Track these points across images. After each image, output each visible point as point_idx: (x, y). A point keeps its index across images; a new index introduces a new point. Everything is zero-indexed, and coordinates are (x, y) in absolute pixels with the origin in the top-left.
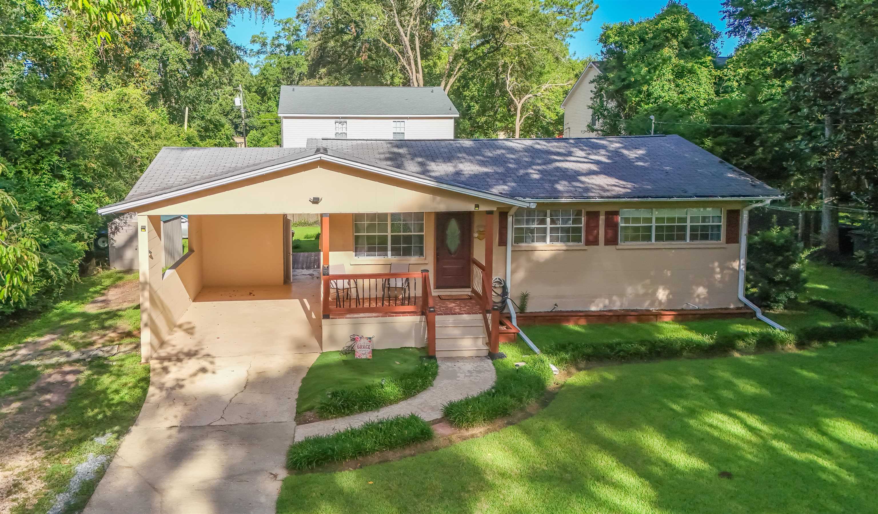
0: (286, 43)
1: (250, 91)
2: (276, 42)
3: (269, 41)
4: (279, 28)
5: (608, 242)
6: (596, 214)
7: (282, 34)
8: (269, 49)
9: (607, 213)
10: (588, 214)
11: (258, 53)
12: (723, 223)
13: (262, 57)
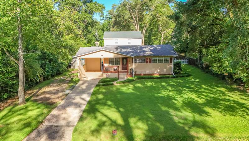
0: (109, 17)
1: (100, 30)
2: (107, 17)
3: (105, 16)
4: (107, 13)
5: (150, 63)
6: (148, 58)
7: (108, 15)
8: (105, 18)
9: (150, 58)
10: (146, 58)
11: (102, 19)
12: (169, 60)
13: (103, 21)
